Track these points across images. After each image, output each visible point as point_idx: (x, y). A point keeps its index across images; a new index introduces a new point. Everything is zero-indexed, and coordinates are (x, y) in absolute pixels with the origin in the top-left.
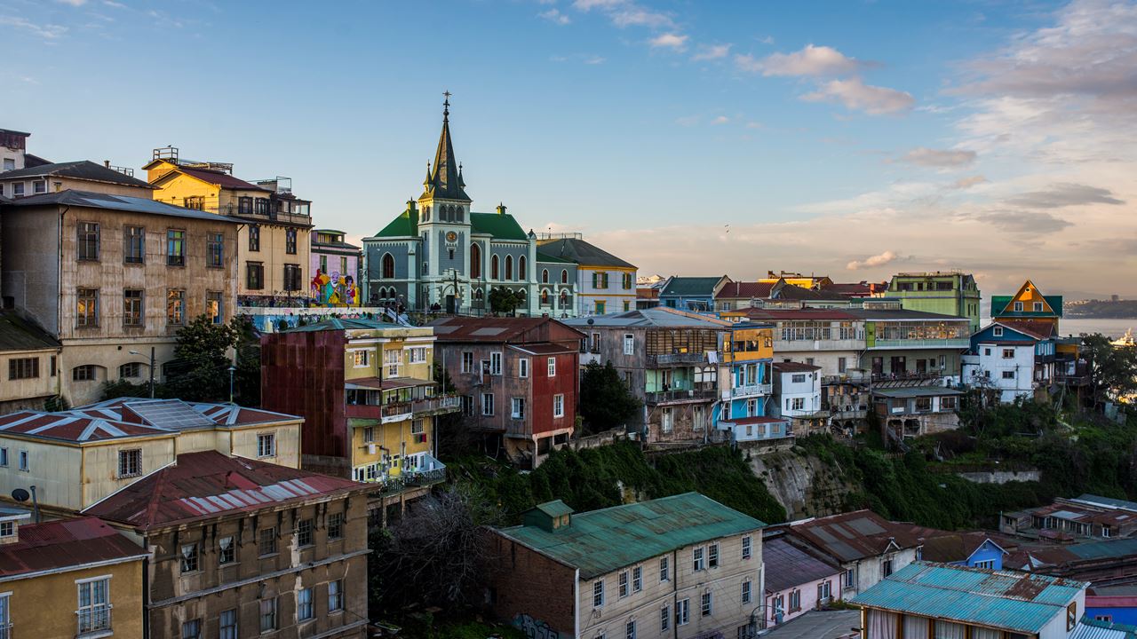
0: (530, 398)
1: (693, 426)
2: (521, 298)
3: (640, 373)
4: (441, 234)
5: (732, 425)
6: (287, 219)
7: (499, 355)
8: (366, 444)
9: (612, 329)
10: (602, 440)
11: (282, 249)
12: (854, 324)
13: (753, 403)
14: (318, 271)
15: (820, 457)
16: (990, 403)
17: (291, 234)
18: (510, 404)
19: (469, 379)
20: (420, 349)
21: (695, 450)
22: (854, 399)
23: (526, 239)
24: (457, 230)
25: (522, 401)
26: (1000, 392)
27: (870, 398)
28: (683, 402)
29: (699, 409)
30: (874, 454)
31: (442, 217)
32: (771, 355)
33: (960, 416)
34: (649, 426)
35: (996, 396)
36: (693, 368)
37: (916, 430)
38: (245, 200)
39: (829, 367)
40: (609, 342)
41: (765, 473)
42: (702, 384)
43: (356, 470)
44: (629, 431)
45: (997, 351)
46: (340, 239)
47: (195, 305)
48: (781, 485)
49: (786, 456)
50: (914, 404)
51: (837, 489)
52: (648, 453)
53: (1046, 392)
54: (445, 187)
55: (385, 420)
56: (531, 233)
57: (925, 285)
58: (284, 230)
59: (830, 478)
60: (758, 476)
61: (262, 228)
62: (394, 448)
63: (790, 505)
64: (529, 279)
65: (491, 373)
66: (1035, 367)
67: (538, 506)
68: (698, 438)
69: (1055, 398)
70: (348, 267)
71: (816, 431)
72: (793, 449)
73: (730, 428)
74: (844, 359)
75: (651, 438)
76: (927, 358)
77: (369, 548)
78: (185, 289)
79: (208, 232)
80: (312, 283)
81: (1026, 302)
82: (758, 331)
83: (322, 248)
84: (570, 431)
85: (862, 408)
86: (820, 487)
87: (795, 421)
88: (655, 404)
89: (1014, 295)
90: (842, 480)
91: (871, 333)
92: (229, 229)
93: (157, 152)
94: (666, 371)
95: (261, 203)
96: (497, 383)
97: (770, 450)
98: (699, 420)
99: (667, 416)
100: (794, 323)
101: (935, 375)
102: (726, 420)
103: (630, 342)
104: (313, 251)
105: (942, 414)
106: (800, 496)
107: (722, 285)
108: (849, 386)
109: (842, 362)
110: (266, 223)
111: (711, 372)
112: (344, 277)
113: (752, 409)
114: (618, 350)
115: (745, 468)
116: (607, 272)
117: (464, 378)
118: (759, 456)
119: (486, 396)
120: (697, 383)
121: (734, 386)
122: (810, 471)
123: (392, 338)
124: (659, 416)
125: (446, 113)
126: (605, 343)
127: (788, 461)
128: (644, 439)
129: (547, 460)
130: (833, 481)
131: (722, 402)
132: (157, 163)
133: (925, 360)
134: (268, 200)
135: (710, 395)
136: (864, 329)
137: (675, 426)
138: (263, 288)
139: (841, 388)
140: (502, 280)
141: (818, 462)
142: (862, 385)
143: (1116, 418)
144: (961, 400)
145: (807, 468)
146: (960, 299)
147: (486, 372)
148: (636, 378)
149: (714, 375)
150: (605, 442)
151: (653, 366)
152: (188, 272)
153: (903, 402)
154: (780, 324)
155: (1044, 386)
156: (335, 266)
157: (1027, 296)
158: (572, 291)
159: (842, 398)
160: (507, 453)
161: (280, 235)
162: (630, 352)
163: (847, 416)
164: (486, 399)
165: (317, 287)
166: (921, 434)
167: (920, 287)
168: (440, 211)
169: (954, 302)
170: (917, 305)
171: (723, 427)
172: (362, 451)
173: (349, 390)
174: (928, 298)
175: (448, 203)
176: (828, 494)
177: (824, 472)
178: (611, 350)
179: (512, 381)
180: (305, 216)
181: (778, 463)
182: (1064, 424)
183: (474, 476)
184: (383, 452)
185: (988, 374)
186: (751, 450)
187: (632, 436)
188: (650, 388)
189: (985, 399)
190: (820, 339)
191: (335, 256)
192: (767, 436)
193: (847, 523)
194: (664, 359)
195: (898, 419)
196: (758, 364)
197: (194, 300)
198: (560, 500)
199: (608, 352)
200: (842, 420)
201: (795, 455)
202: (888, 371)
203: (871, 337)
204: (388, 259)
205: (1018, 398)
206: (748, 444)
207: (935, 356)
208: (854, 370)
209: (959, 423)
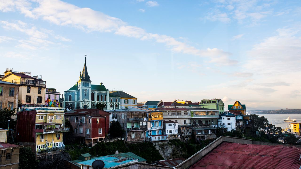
0: (91, 129)
1: (140, 137)
2: (105, 106)
3: (126, 123)
4: (83, 90)
5: (151, 137)
6: (39, 85)
7: (84, 118)
8: (41, 139)
9: (120, 112)
10: (114, 140)
11: (37, 92)
12: (188, 112)
13: (158, 131)
14: (48, 98)
15: (175, 145)
16: (225, 131)
17: (40, 89)
18: (86, 130)
19: (77, 124)
20: (59, 116)
21: (140, 143)
22: (188, 131)
23: (106, 91)
24: (87, 89)
25: (89, 129)
26: (227, 128)
27: (192, 130)
28: (137, 131)
29: (142, 133)
30: (191, 144)
31: (83, 85)
32: (162, 119)
33: (216, 135)
34: (128, 137)
35: (226, 130)
36: (140, 122)
37: (204, 138)
38: (28, 80)
39: (181, 122)
40: (119, 115)
41: (159, 149)
42: (142, 126)
43: (38, 146)
44: (122, 138)
45: (226, 118)
46: (55, 90)
47: (5, 105)
48: (164, 152)
49: (166, 145)
50: (203, 132)
51: (180, 153)
52: (126, 143)
53: (239, 129)
54: (84, 78)
55: (44, 133)
56: (108, 89)
57: (209, 102)
58: (38, 88)
59: (178, 150)
60: (157, 150)
61: (31, 87)
62: (50, 141)
63: (166, 157)
64: (107, 101)
65: (82, 122)
66: (236, 122)
67: (81, 155)
68: (142, 140)
69: (242, 130)
70: (57, 97)
71: (175, 138)
72: (168, 143)
73: (150, 137)
74: (186, 120)
75: (129, 140)
76: (208, 120)
77: (19, 162)
78: (2, 101)
79: (10, 87)
80: (46, 101)
81: (236, 106)
82: (158, 113)
83: (49, 93)
84: (104, 137)
85: (190, 133)
86: (175, 153)
87: (169, 136)
88: (129, 131)
89: (233, 105)
90: (181, 151)
91: (192, 114)
92: (16, 87)
93: (8, 69)
94: (132, 122)
95: (32, 81)
96: (83, 125)
97: (161, 143)
98: (142, 136)
99: (133, 134)
100: (171, 111)
101: (210, 125)
102: (150, 135)
103: (123, 115)
104: (46, 93)
105: (211, 134)
106: (169, 155)
107: (160, 103)
108: (186, 127)
109: (185, 121)
110: (32, 86)
111: (145, 123)
112: (55, 100)
113: (158, 133)
114: (121, 118)
115: (154, 148)
116: (128, 99)
117: (76, 124)
118: (158, 145)
119: (81, 128)
120: (141, 126)
121: (152, 127)
122: (172, 149)
123: (50, 113)
124: (131, 134)
125: (85, 60)
126: (118, 116)
127: (166, 146)
128: (126, 140)
129: (96, 145)
130: (179, 151)
131: (148, 131)
132: (7, 72)
133: (208, 121)
134: (34, 81)
135: (145, 129)
136: (190, 113)
137: (135, 137)
138: (31, 102)
139: (184, 128)
140: (100, 101)
141: (175, 146)
142: (190, 127)
143: (259, 135)
144: (216, 131)
145: (171, 148)
146: (217, 105)
147: (81, 122)
148: (125, 124)
149: (146, 124)
150: (115, 141)
151: (129, 122)
152: (3, 97)
153: (200, 131)
154: (167, 111)
155: (238, 127)
156: (53, 97)
157: (237, 105)
158: (119, 104)
159: (184, 130)
160: (86, 143)
161: (37, 89)
162: (124, 118)
163: (186, 135)
164: (81, 129)
165: (47, 102)
166: (206, 139)
167: (208, 103)
168: (83, 84)
169: (215, 106)
170: (207, 107)
171: (149, 137)
172: (40, 141)
173: (37, 126)
174: (209, 105)
175: (85, 82)
176: (177, 154)
177: (176, 149)
178: (119, 117)
179: (87, 124)
180: (44, 85)
181: (163, 146)
182: (244, 137)
183: (75, 149)
184: (46, 142)
185: (224, 124)
186: (156, 143)
187: (123, 139)
188: (128, 127)
189: (223, 130)
190: (178, 115)
191: (53, 95)
192: (161, 139)
193: (176, 161)
194: (131, 119)
195: (199, 135)
196: (159, 121)
197: (5, 104)
198: (89, 153)
199: (118, 118)
200: (185, 136)
201: (168, 144)
202: (197, 124)
203: (192, 115)
204: (70, 96)
205: (232, 130)
206: (155, 142)
207: (210, 120)
208: (188, 123)
209: (216, 137)
